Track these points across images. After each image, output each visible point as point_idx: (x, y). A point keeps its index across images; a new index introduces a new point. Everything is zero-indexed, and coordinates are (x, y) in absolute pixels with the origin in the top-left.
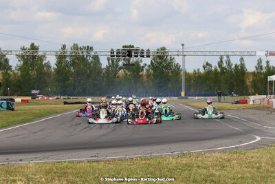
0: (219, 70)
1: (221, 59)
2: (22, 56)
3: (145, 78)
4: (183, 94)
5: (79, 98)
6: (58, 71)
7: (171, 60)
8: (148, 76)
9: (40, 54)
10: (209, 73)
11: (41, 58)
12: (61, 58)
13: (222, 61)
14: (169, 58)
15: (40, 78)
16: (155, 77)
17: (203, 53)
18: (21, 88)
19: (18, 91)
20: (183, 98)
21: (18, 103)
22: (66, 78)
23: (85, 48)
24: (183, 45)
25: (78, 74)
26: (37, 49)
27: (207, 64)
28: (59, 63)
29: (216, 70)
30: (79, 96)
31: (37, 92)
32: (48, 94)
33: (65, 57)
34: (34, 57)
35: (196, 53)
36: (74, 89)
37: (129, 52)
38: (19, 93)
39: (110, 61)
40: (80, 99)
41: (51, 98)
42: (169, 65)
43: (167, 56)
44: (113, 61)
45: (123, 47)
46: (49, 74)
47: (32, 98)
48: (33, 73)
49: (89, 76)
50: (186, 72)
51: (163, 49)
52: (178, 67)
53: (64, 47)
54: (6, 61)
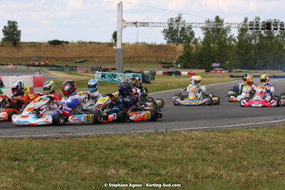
2: (207, 29)
5: (259, 71)
6: (239, 44)
9: (225, 26)
11: (225, 31)
15: (221, 51)
18: (202, 61)
19: (199, 64)
21: (185, 76)
22: (247, 52)
25: (259, 47)
26: (222, 22)
28: (240, 36)
31: (218, 65)
33: (246, 30)
34: (219, 30)
36: (255, 63)
38: (199, 66)
41: (224, 72)
46: (231, 47)
47: (206, 71)
48: (215, 46)
49: (270, 50)
53: (246, 20)
54: (192, 33)
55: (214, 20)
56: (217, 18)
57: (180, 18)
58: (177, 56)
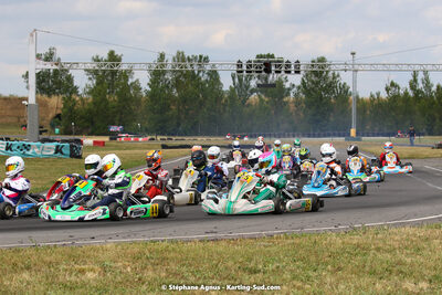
0: (411, 93)
1: (415, 76)
2: (95, 72)
3: (292, 106)
4: (353, 132)
5: (186, 138)
6: (153, 96)
7: (334, 78)
8: (297, 102)
9: (124, 67)
10: (395, 98)
11: (126, 75)
12: (157, 75)
13: (415, 80)
14: (330, 74)
15: (124, 107)
16: (309, 105)
17: (386, 67)
18: (92, 123)
19: (88, 127)
20: (353, 139)
21: (88, 147)
22: (165, 108)
23: (196, 58)
24: (353, 54)
25: (184, 100)
26: (120, 60)
27: (392, 84)
28: (153, 83)
29: (406, 94)
30: (186, 135)
31: (119, 128)
32: (137, 133)
33: (164, 73)
34: (113, 73)
35: (374, 67)
36: (179, 125)
37: (266, 65)
38: (90, 130)
39: (237, 80)
40: (187, 140)
41: (141, 139)
42: (331, 86)
43: (327, 72)
44: (240, 80)
45: (258, 57)
46: (138, 100)
47: (111, 139)
48: (113, 98)
49: (202, 104)
50: (357, 97)
51: (322, 60)
52: (345, 89)
53: (162, 56)
54: (70, 79)
55: (106, 57)
56: (112, 54)
57: (51, 54)
58: (51, 115)
